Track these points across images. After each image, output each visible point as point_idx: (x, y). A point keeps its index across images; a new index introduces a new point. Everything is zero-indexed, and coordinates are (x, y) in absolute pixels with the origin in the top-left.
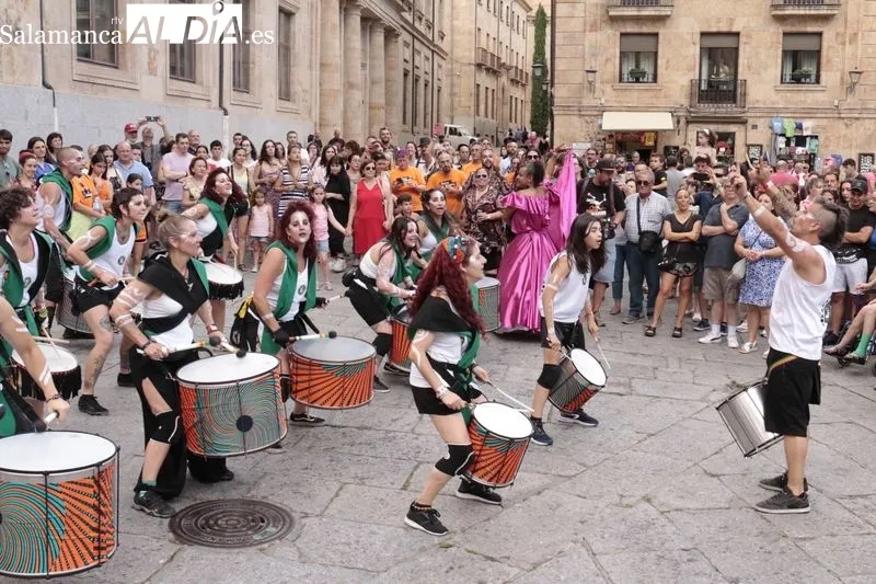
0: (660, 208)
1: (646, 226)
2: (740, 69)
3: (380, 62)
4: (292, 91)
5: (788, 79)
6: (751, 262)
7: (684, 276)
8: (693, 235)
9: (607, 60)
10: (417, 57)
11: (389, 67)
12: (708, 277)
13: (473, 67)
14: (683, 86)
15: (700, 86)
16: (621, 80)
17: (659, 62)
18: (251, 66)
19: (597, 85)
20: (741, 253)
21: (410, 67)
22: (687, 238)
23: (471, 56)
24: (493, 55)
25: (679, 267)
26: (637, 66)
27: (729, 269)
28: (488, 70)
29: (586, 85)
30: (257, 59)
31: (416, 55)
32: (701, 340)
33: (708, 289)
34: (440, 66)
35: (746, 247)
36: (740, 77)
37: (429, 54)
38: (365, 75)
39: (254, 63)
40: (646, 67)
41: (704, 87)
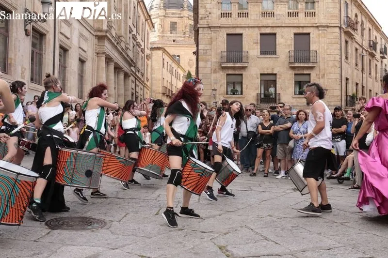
0: (255, 121)
1: (250, 129)
2: (277, 89)
3: (122, 87)
4: (84, 95)
5: (297, 93)
6: (297, 141)
7: (267, 150)
8: (271, 131)
9: (221, 86)
10: (137, 88)
11: (126, 90)
12: (279, 149)
13: (161, 95)
14: (254, 96)
15: (261, 96)
16: (227, 94)
17: (244, 86)
18: (66, 82)
19: (217, 96)
20: (292, 137)
21: (134, 92)
22: (269, 132)
23: (160, 90)
24: (169, 90)
25: (265, 145)
26: (234, 88)
27: (287, 144)
28: (167, 96)
29: (212, 95)
30: (69, 79)
31: (137, 87)
32: (277, 177)
33: (279, 154)
34: (147, 93)
35: (294, 134)
36: (277, 92)
37: (142, 87)
38: (115, 92)
39: (68, 80)
40: (238, 88)
41: (262, 97)
